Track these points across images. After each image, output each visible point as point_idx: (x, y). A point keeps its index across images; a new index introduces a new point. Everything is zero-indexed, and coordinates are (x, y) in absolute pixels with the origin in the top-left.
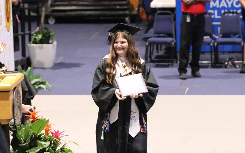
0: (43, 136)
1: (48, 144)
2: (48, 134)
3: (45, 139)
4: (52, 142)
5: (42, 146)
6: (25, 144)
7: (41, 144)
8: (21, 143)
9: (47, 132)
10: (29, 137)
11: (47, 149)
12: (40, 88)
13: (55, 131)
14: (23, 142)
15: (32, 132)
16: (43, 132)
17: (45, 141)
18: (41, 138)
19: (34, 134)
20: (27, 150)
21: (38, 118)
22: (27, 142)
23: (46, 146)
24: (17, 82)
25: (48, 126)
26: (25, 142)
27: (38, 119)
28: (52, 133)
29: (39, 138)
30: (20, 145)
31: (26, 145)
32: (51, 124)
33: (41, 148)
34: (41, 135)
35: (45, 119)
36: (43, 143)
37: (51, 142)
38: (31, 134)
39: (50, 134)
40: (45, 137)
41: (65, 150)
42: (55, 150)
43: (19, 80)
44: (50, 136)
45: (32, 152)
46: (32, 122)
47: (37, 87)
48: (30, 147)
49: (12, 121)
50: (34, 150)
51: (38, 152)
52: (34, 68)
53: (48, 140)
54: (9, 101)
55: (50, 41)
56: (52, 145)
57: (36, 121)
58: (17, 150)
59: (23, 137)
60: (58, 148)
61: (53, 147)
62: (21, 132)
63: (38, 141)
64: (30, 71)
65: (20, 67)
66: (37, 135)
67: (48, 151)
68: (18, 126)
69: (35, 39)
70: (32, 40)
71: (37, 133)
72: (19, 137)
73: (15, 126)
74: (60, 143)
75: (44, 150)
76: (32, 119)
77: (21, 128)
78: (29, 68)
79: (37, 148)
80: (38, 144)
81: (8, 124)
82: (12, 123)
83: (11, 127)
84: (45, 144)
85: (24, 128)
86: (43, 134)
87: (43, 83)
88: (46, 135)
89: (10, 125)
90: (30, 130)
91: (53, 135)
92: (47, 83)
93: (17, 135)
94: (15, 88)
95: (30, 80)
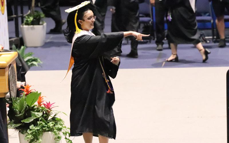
0: (36, 107)
1: (40, 114)
2: (40, 105)
3: (38, 110)
4: (45, 112)
5: (36, 116)
6: (20, 115)
7: (35, 114)
8: (17, 114)
9: (39, 103)
10: (24, 109)
11: (40, 119)
12: (32, 65)
13: (47, 103)
15: (26, 104)
16: (36, 103)
17: (38, 111)
18: (35, 109)
19: (28, 105)
20: (22, 119)
21: (32, 91)
23: (39, 116)
24: (12, 60)
25: (40, 98)
26: (20, 113)
27: (31, 93)
28: (44, 105)
29: (33, 109)
30: (16, 115)
32: (43, 97)
33: (35, 118)
34: (34, 106)
35: (37, 92)
36: (36, 113)
37: (43, 113)
38: (26, 106)
39: (43, 106)
40: (38, 108)
41: (56, 119)
42: (47, 120)
43: (13, 58)
44: (42, 107)
45: (26, 121)
46: (26, 95)
47: (29, 64)
48: (25, 117)
49: (8, 94)
50: (29, 120)
51: (32, 122)
52: (27, 47)
53: (41, 111)
54: (5, 77)
55: (41, 23)
56: (45, 115)
57: (29, 94)
58: (13, 120)
59: (19, 109)
60: (50, 118)
61: (45, 117)
62: (17, 104)
63: (32, 112)
64: (23, 49)
65: (14, 46)
66: (31, 107)
67: (41, 121)
68: (14, 98)
69: (27, 21)
70: (25, 22)
71: (31, 104)
72: (15, 109)
73: (11, 99)
74: (51, 113)
75: (37, 120)
76: (26, 92)
77: (16, 100)
78: (22, 47)
79: (31, 118)
80: (32, 114)
81: (5, 97)
82: (8, 96)
83: (8, 100)
84: (38, 115)
85: (19, 101)
86: (36, 105)
87: (35, 60)
88: (39, 106)
89: (7, 98)
90: (25, 102)
91: (45, 107)
92: (39, 60)
93: (13, 107)
94: (10, 65)
95: (23, 58)
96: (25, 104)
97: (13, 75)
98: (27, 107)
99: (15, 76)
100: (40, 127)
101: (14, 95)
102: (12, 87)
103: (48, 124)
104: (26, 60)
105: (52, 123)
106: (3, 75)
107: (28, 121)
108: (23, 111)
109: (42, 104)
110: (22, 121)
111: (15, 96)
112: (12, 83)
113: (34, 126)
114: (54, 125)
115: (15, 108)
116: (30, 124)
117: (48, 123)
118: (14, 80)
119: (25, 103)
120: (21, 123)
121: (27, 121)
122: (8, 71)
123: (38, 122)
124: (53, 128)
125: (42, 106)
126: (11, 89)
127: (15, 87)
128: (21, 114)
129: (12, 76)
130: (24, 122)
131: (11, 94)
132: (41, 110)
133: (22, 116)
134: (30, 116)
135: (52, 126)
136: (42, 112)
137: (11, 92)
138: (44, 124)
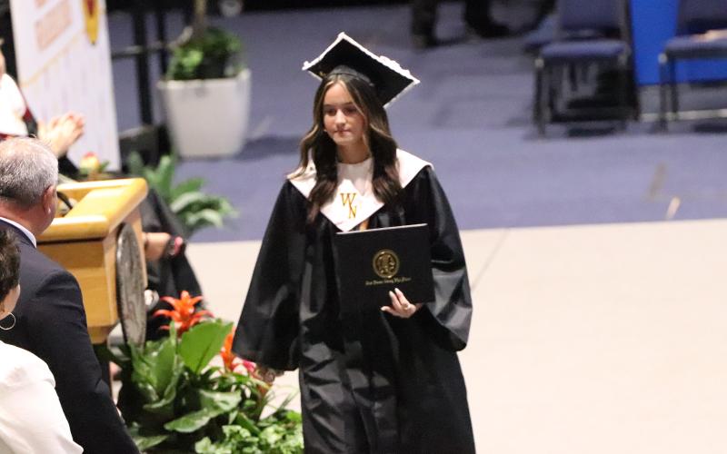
0: (216, 374)
1: (233, 399)
2: (232, 368)
3: (224, 386)
4: (248, 393)
5: (216, 408)
6: (160, 405)
7: (212, 400)
8: (149, 401)
9: (229, 361)
10: (174, 381)
11: (233, 416)
12: (202, 222)
14: (154, 397)
15: (182, 364)
16: (217, 362)
17: (225, 389)
18: (213, 383)
19: (187, 369)
20: (169, 420)
21: (200, 318)
22: (167, 398)
23: (226, 408)
24: (125, 207)
26: (161, 396)
27: (197, 323)
28: (246, 365)
29: (206, 382)
30: (146, 406)
31: (164, 406)
33: (214, 414)
34: (209, 373)
35: (219, 321)
36: (218, 397)
37: (243, 395)
38: (180, 371)
39: (241, 369)
40: (223, 379)
41: (289, 416)
42: (256, 419)
43: (131, 201)
44: (239, 376)
45: (183, 427)
46: (180, 332)
47: (192, 219)
48: (179, 411)
49: (117, 332)
50: (191, 420)
51: (203, 427)
52: (180, 159)
53: (234, 387)
54: (101, 269)
55: (229, 71)
56: (248, 403)
57: (191, 330)
58: (135, 424)
59: (155, 381)
60: (267, 412)
61: (251, 409)
62: (148, 365)
63: (203, 392)
64: (170, 169)
65: (134, 159)
66: (198, 373)
67: (235, 423)
68: (138, 345)
69: (180, 66)
70: (172, 68)
71: (199, 366)
72: (143, 382)
73: (126, 348)
74: (272, 396)
75: (222, 419)
76: (179, 321)
77: (146, 352)
78: (165, 161)
79: (199, 413)
80: (203, 402)
81: (105, 342)
82: (117, 338)
83: (116, 351)
84: (224, 402)
85: (155, 354)
86: (218, 369)
87: (212, 205)
88: (226, 372)
89: (113, 345)
90: (176, 357)
91: (249, 372)
92: (225, 205)
93: (134, 378)
94: (121, 227)
95: (169, 201)
96: (178, 365)
97: (132, 263)
98: (186, 374)
99: (139, 264)
100: (235, 447)
101: (136, 331)
102: (131, 307)
103: (262, 435)
104: (177, 205)
105: (277, 432)
106: (98, 262)
107: (188, 423)
108: (170, 392)
109: (237, 365)
110: (168, 427)
111: (141, 337)
112: (130, 291)
113: (213, 441)
114: (284, 438)
115: (143, 379)
116: (197, 436)
117: (262, 429)
118: (136, 282)
119: (178, 362)
120: (164, 432)
121: (187, 425)
122: (114, 248)
123: (227, 429)
124: (279, 448)
125: (237, 370)
126: (125, 311)
127: (140, 304)
128: (163, 402)
129: (127, 265)
130: (174, 431)
131: (128, 330)
132: (235, 384)
133: (169, 408)
134: (195, 406)
135: (276, 442)
136: (239, 393)
137: (128, 322)
138: (245, 433)
